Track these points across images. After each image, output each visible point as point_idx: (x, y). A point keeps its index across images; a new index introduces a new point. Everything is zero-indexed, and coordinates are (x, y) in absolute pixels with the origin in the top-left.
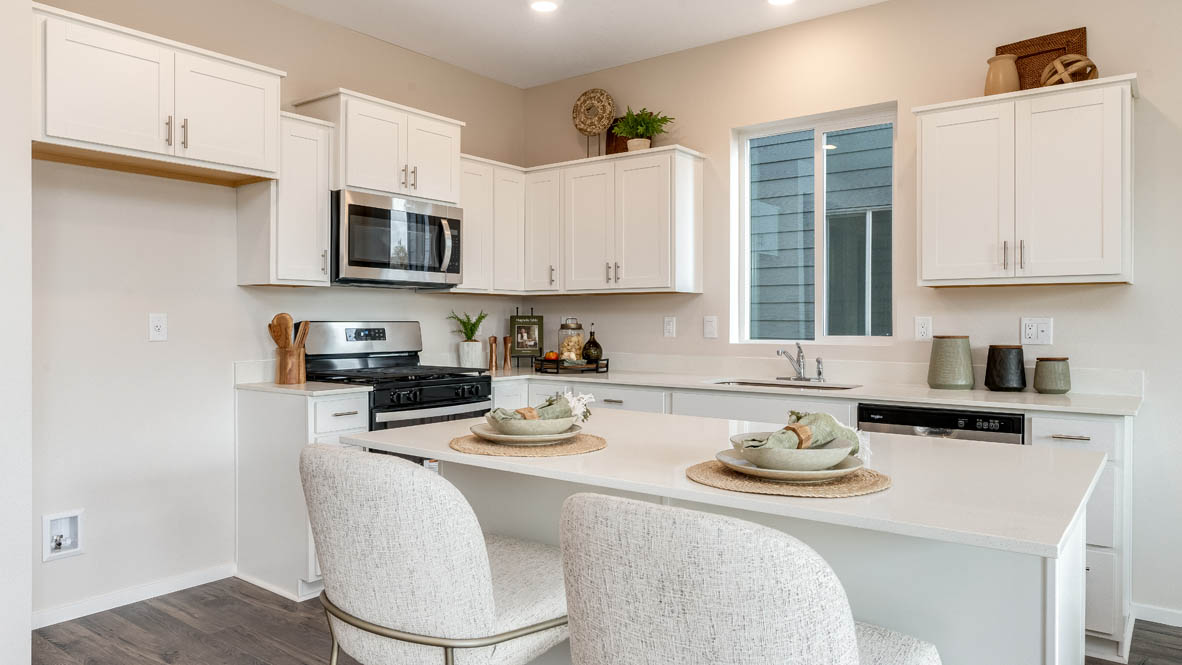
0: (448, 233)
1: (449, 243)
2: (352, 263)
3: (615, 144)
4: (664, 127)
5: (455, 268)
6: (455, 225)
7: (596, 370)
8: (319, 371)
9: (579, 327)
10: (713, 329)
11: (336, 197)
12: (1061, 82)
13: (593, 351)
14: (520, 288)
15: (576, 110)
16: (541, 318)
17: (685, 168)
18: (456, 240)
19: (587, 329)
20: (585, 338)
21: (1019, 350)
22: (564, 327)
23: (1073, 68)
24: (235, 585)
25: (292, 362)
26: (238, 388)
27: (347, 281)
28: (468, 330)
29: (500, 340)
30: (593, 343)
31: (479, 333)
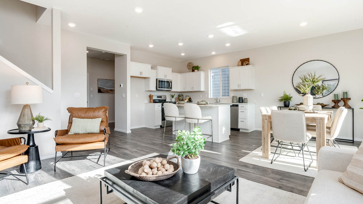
0: (170, 83)
1: (170, 85)
2: (159, 88)
3: (193, 71)
4: (200, 68)
5: (171, 88)
6: (171, 82)
7: (191, 102)
8: (155, 102)
9: (188, 96)
10: (206, 96)
11: (157, 79)
12: (245, 65)
13: (190, 99)
14: (179, 90)
15: (188, 65)
16: (183, 95)
17: (202, 74)
18: (171, 84)
19: (189, 96)
20: (189, 98)
21: (242, 98)
22: (186, 96)
23: (246, 63)
24: (145, 128)
25: (151, 100)
26: (145, 103)
27: (158, 90)
28: (173, 97)
29: (177, 98)
30: (190, 98)
31: (174, 97)
